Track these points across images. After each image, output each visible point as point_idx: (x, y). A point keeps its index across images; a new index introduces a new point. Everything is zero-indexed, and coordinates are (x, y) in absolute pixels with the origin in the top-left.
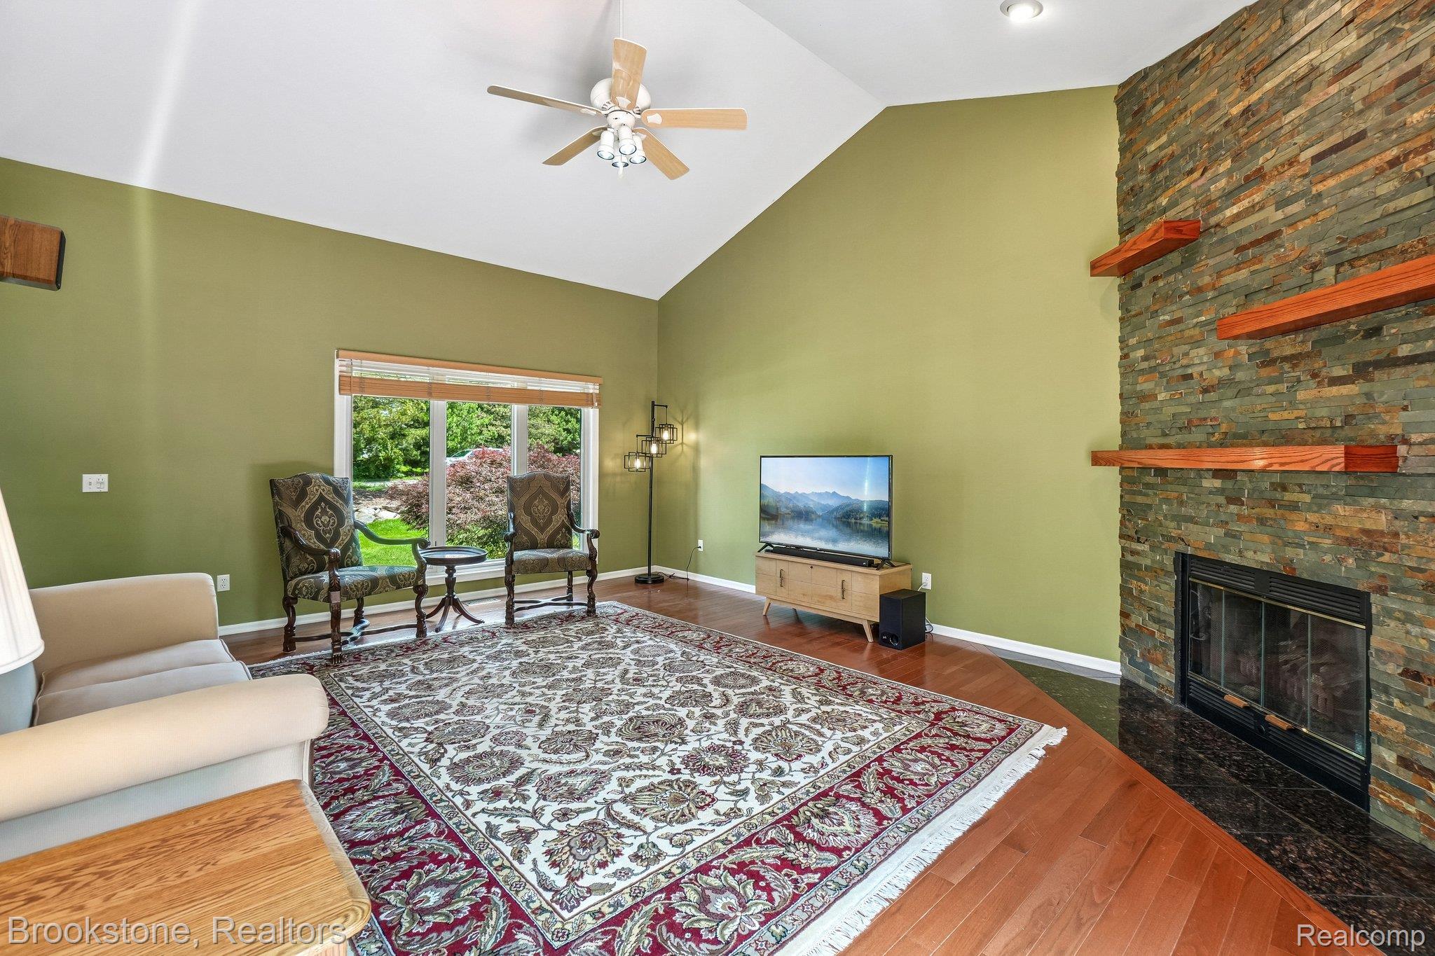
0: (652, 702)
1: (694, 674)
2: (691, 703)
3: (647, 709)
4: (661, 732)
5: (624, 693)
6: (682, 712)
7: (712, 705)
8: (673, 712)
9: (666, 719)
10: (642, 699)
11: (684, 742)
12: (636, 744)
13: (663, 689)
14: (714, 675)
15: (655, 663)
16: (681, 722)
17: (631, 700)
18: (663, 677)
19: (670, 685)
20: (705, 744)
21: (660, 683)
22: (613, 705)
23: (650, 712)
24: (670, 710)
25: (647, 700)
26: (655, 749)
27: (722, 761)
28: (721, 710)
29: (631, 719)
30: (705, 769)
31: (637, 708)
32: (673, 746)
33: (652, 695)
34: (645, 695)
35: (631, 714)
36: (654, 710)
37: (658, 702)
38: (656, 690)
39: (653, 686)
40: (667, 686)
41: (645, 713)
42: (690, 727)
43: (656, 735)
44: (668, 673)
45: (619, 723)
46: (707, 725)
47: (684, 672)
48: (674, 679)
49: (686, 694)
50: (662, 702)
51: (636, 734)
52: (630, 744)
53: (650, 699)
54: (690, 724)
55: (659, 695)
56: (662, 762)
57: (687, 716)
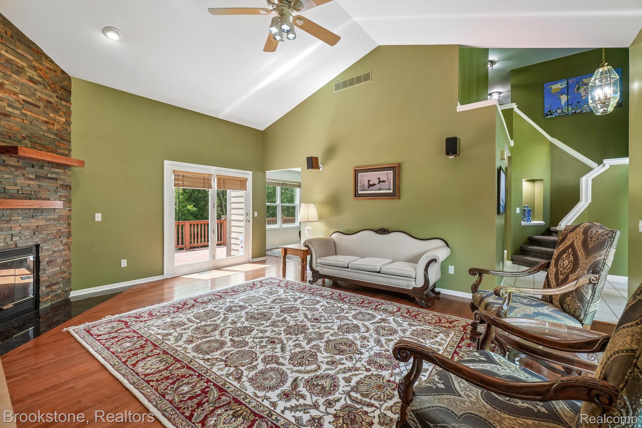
0: (262, 328)
1: (236, 350)
2: (241, 329)
3: (263, 324)
4: (256, 315)
5: (278, 332)
6: (246, 324)
7: (230, 329)
8: (251, 323)
9: (254, 320)
10: (267, 329)
11: (247, 313)
12: (265, 311)
13: (256, 336)
14: (222, 350)
15: (264, 360)
16: (247, 320)
17: (272, 328)
18: (257, 345)
19: (252, 339)
20: (239, 313)
21: (258, 340)
22: (280, 325)
23: (261, 322)
24: (252, 324)
25: (264, 328)
26: (257, 310)
27: (234, 309)
28: (227, 326)
29: (269, 319)
30: (240, 306)
31: (268, 324)
32: (251, 311)
33: (262, 332)
34: (266, 331)
35: (270, 321)
36: (260, 324)
37: (258, 328)
38: (260, 335)
39: (262, 338)
40: (254, 338)
41: (264, 322)
42: (243, 318)
43: (258, 314)
44: (254, 350)
45: (274, 317)
46: (236, 319)
47: (242, 351)
48: (250, 344)
49: (243, 333)
50: (256, 328)
51: (265, 314)
52: (267, 311)
53: (262, 329)
54: (243, 319)
55: (258, 332)
56: (254, 307)
57: (244, 322)
